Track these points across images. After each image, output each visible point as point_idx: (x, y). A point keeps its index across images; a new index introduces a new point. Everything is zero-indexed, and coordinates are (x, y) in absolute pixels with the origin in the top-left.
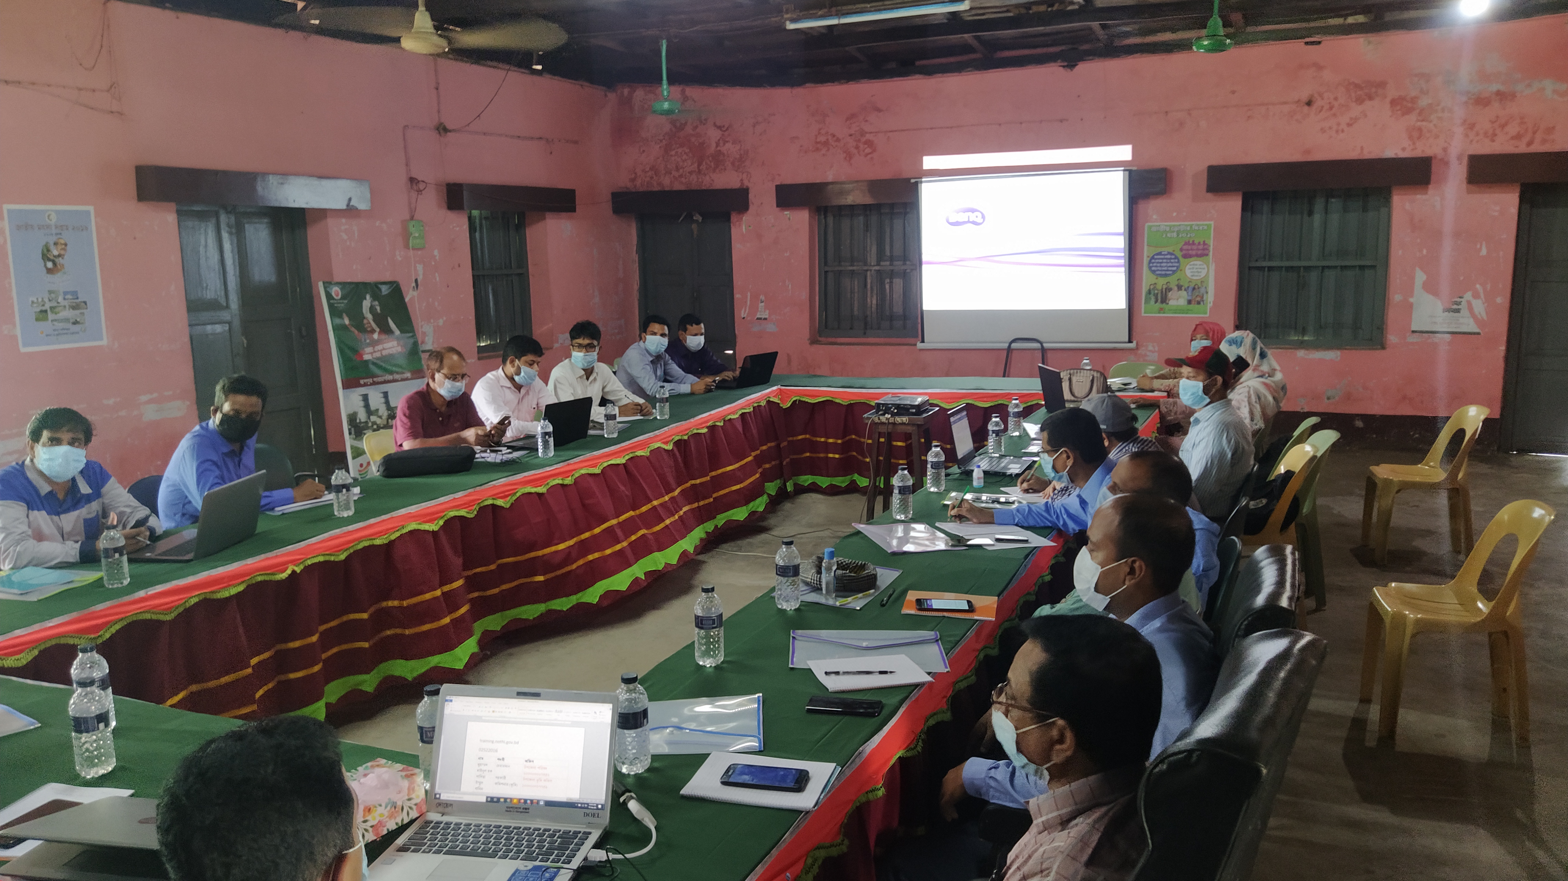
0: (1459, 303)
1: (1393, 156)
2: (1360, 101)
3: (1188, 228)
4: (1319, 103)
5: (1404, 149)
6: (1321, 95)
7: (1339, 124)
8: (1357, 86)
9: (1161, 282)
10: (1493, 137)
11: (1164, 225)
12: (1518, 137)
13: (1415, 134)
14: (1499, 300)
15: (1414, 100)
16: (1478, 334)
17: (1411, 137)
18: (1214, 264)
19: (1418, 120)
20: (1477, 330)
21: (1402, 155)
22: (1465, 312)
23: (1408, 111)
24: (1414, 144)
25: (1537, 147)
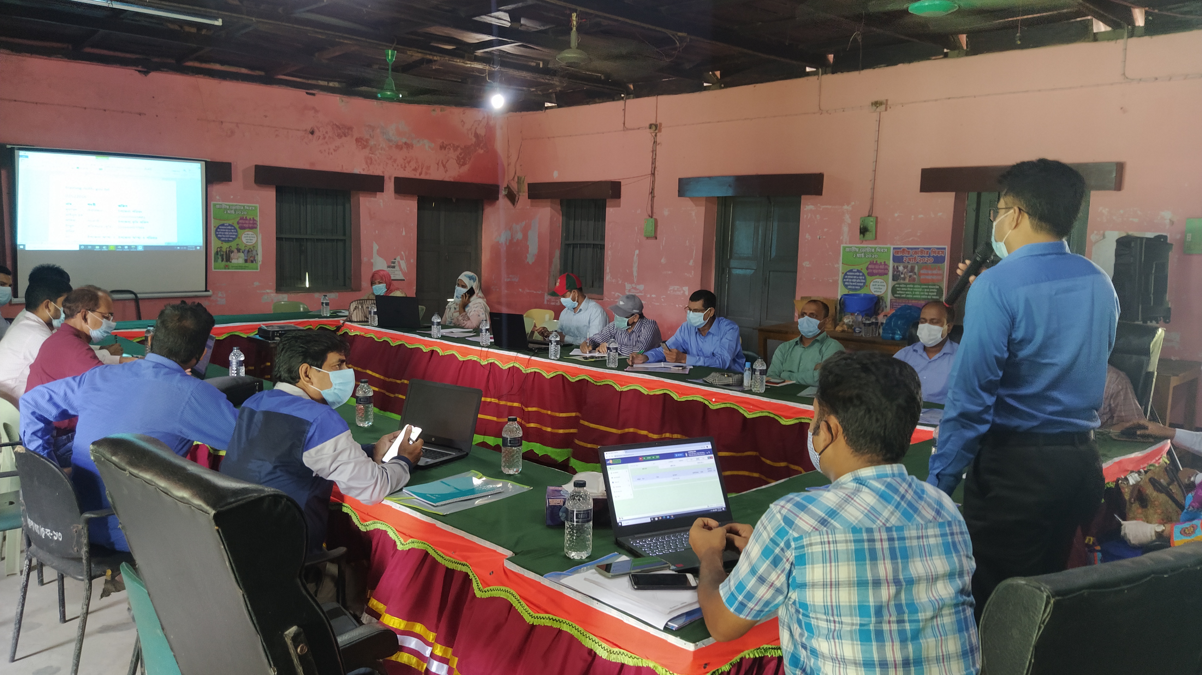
0: (394, 263)
1: (359, 173)
2: (339, 136)
3: (242, 208)
4: (317, 133)
5: (364, 170)
6: (318, 129)
7: (329, 149)
8: (338, 126)
9: (225, 246)
10: (404, 168)
11: (225, 204)
12: (415, 170)
13: (369, 161)
14: (412, 261)
15: (367, 141)
16: (404, 280)
17: (367, 163)
18: (261, 235)
19: (370, 153)
20: (403, 278)
21: (363, 173)
22: (397, 268)
23: (364, 147)
24: (368, 167)
25: (423, 177)
